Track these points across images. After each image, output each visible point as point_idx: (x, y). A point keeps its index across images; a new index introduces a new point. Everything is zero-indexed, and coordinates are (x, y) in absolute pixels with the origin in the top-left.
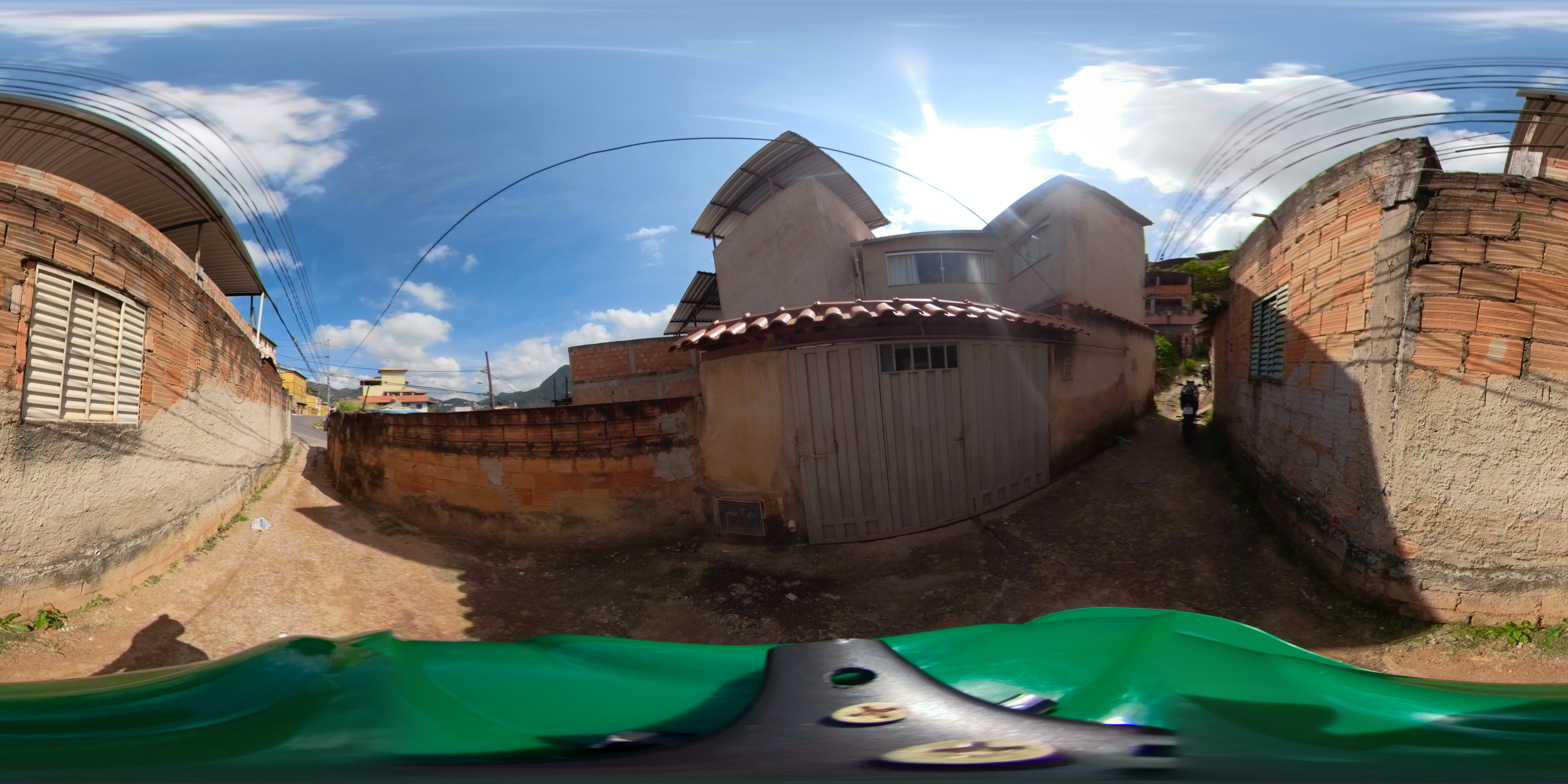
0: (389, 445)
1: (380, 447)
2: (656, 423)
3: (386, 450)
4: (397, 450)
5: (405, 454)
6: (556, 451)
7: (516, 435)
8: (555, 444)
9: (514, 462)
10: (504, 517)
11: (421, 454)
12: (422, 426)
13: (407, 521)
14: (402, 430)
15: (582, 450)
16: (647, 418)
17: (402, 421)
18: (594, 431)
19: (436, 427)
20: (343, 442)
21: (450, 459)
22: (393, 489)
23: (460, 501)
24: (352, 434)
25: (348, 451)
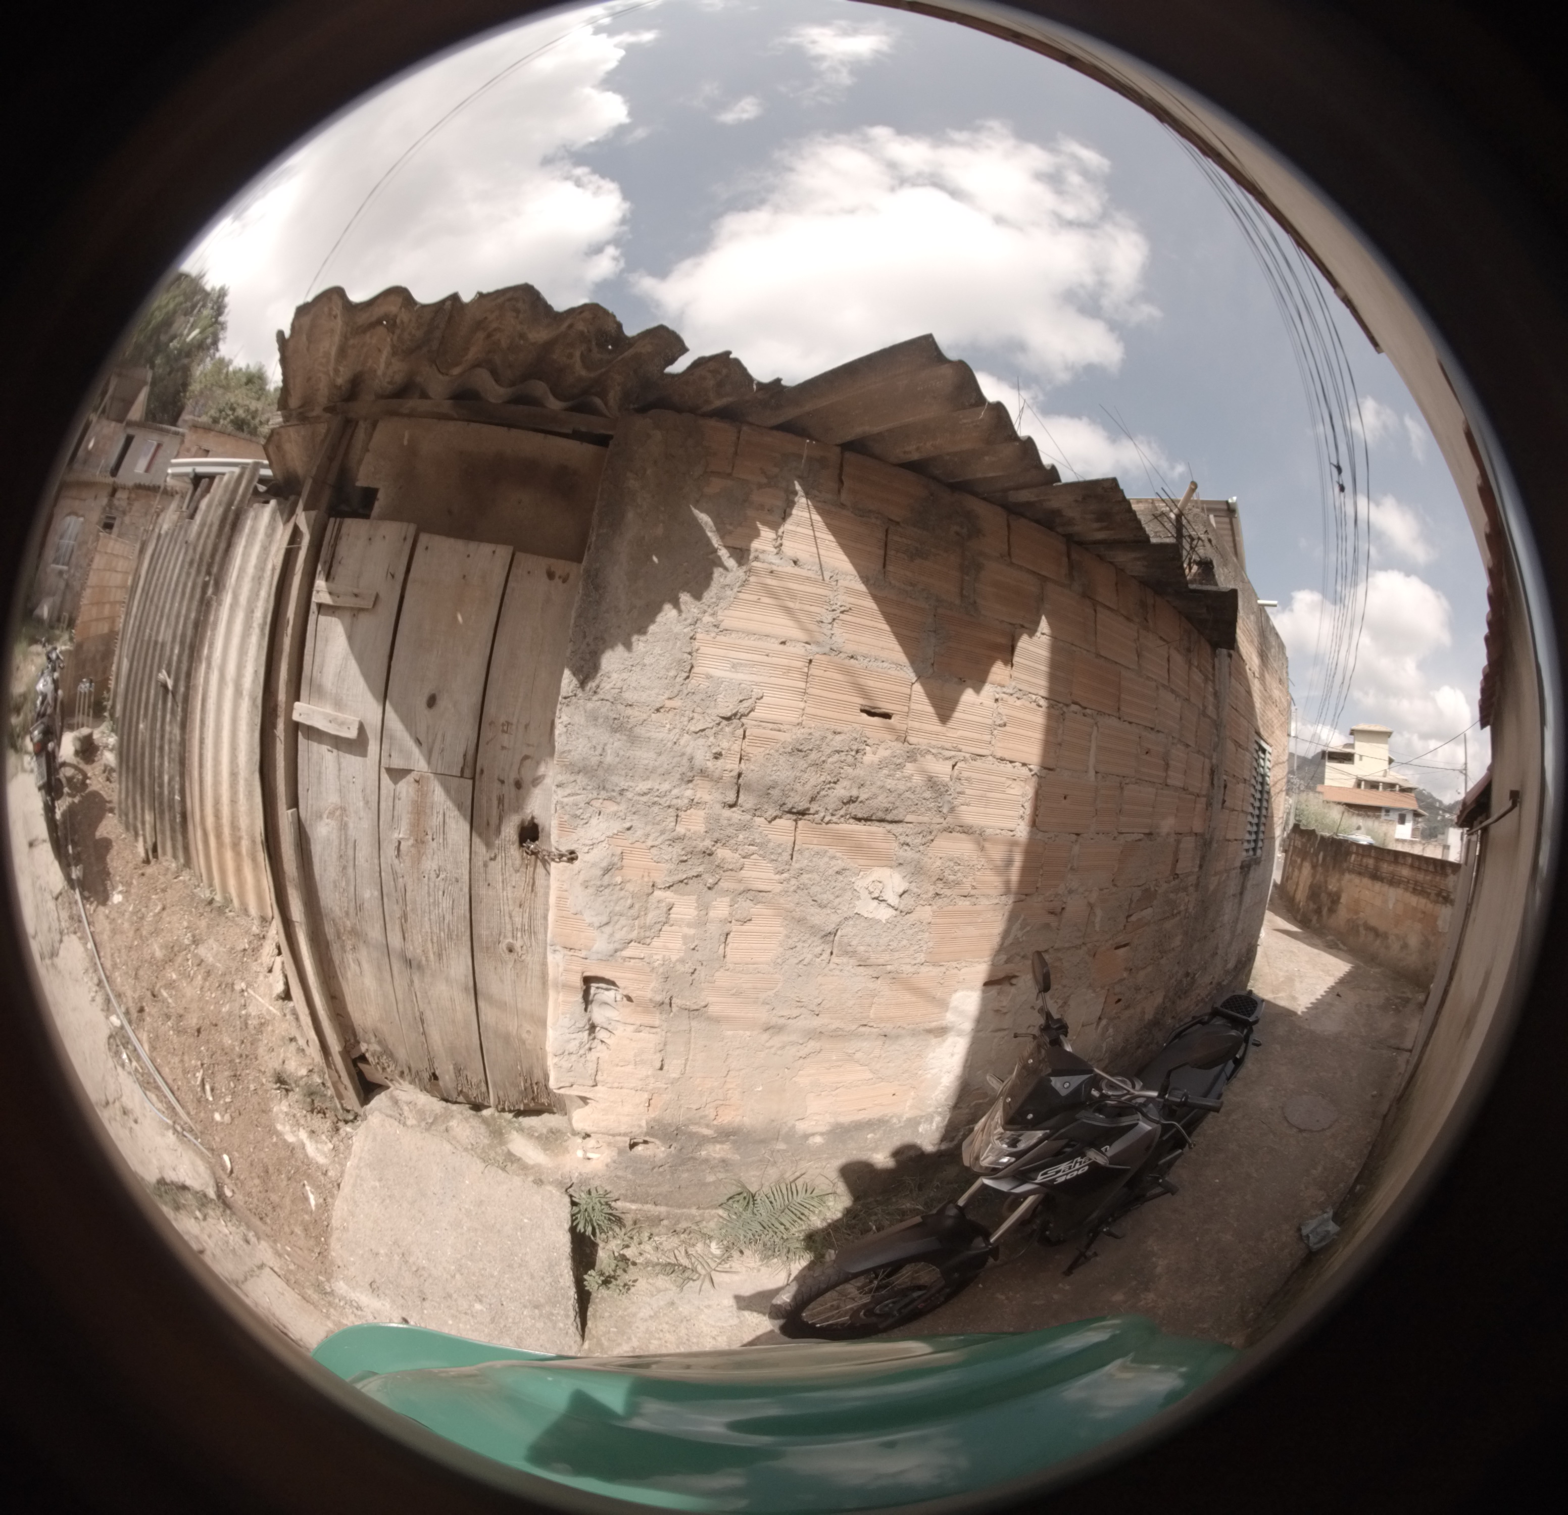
0: (1349, 872)
1: (1343, 874)
3: (1347, 876)
4: (1353, 876)
5: (1357, 880)
7: (1405, 872)
9: (1400, 892)
11: (1364, 880)
12: (1370, 856)
13: (1343, 943)
14: (1358, 859)
17: (1361, 851)
19: (1377, 859)
20: (1314, 867)
21: (1378, 886)
22: (1343, 913)
23: (1373, 922)
24: (1324, 859)
25: (1318, 877)
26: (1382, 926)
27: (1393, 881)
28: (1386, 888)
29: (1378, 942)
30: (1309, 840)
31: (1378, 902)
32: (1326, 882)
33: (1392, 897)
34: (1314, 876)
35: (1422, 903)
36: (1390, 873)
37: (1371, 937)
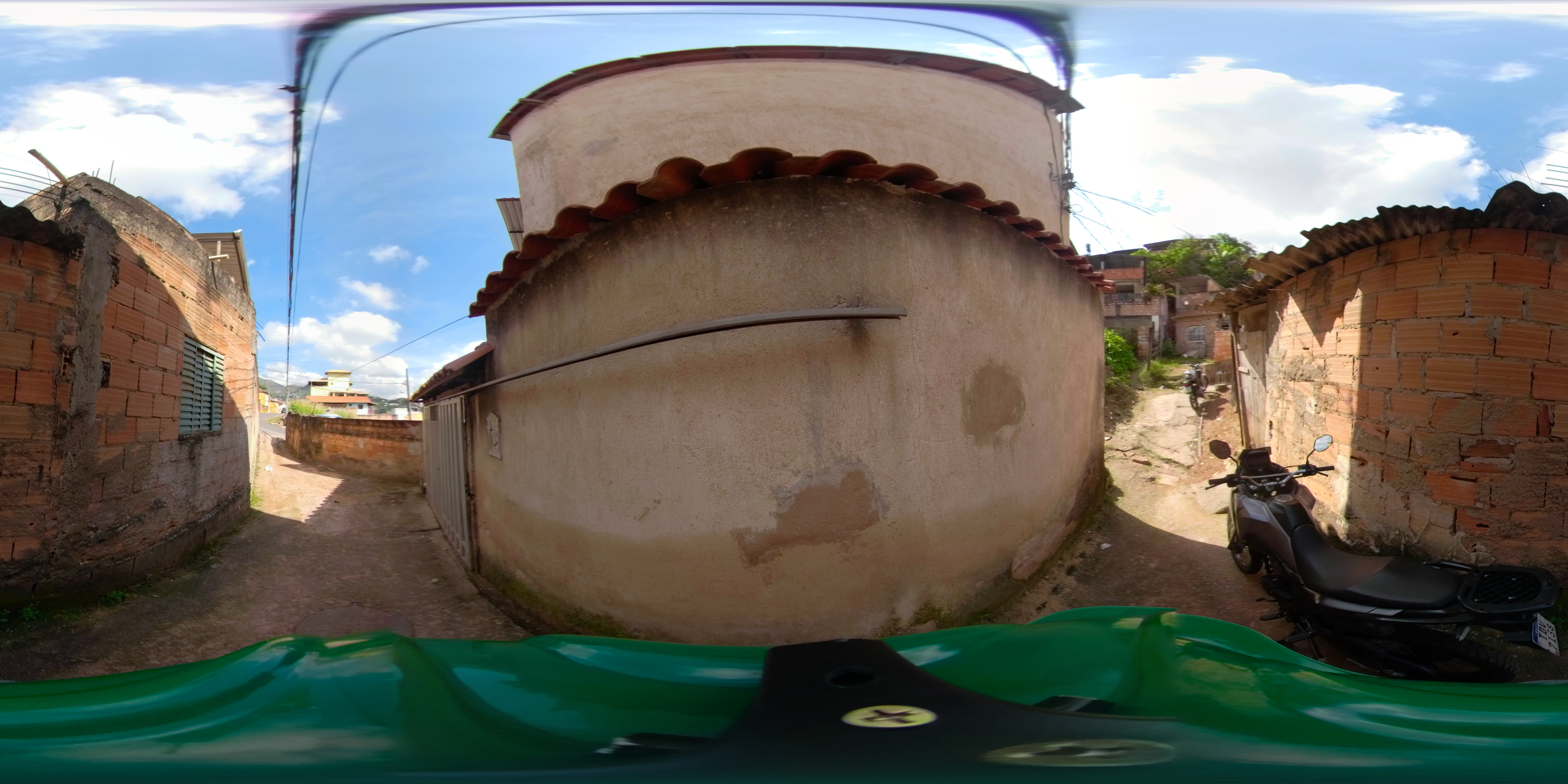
0: (325, 432)
1: (321, 433)
2: (409, 430)
3: (324, 435)
4: (328, 434)
5: (331, 436)
6: (379, 437)
7: (368, 429)
8: (379, 434)
9: (367, 439)
10: (363, 462)
11: (337, 436)
12: (338, 424)
13: (331, 467)
14: (331, 425)
15: (386, 437)
16: (406, 427)
17: (331, 422)
18: (390, 430)
19: (343, 425)
20: (301, 432)
21: (348, 438)
22: (326, 453)
23: (351, 455)
24: (306, 427)
25: (304, 436)
26: (358, 457)
27: (358, 435)
28: (354, 439)
29: (358, 466)
30: (296, 418)
31: (350, 445)
32: (310, 438)
33: (361, 442)
34: (302, 436)
35: (389, 443)
36: (356, 431)
37: (352, 463)
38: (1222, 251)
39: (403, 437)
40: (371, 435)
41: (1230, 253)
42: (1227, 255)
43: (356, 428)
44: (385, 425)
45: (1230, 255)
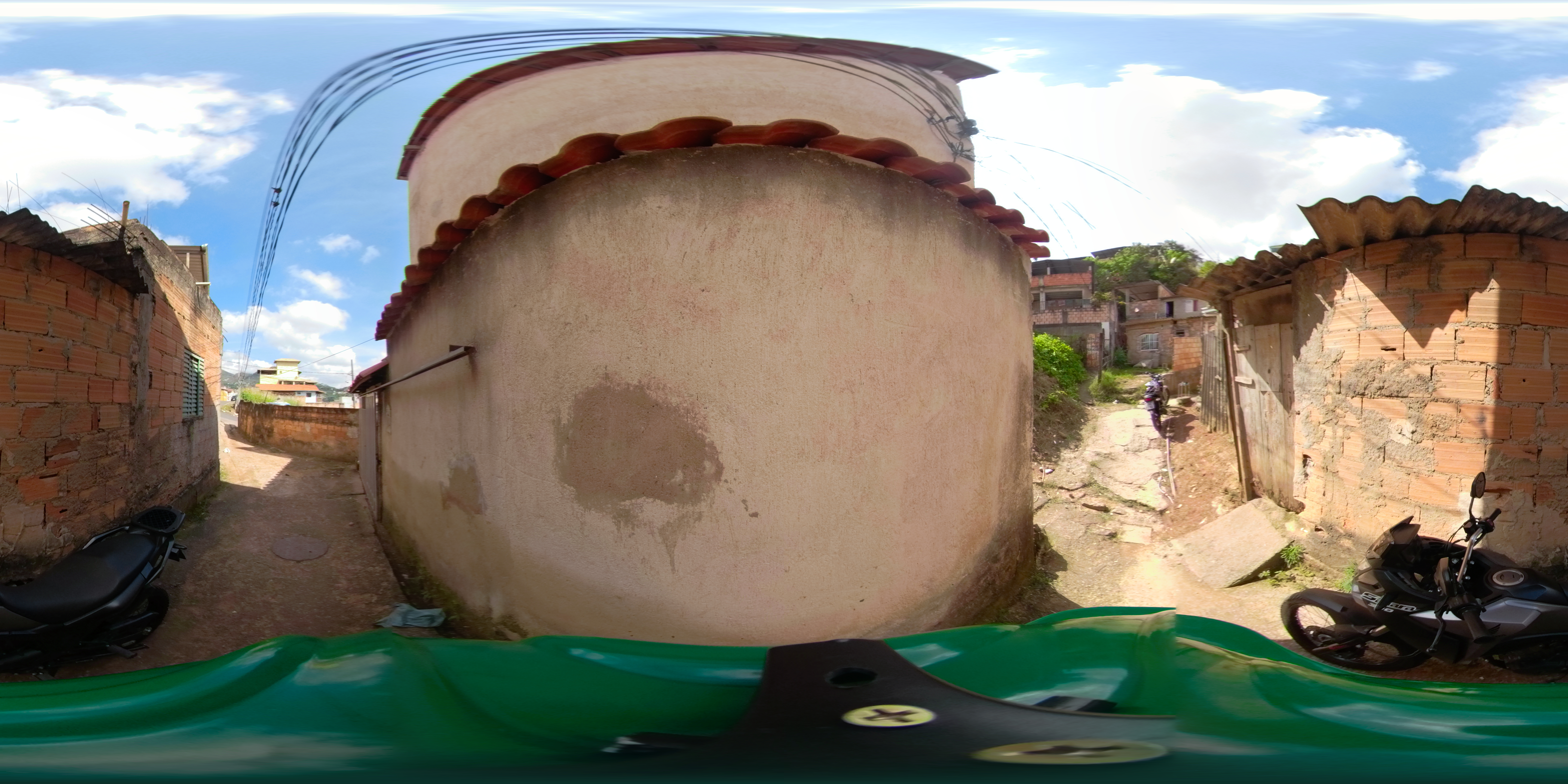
0: (276, 418)
1: (272, 419)
2: (348, 416)
3: (275, 420)
4: (279, 420)
5: (282, 422)
6: (323, 423)
7: (315, 415)
8: (323, 419)
9: (312, 424)
10: (309, 444)
11: (287, 421)
12: (288, 410)
13: (281, 449)
14: (281, 412)
15: (329, 422)
16: (346, 414)
17: (281, 409)
18: (332, 416)
19: (293, 411)
20: (254, 418)
21: (296, 423)
22: (277, 437)
23: (299, 438)
24: (259, 414)
25: (257, 422)
26: (306, 440)
27: (305, 420)
28: (302, 423)
29: (305, 447)
30: (249, 406)
31: (299, 429)
32: (262, 424)
33: (308, 427)
34: (255, 422)
35: (331, 427)
36: (304, 416)
37: (300, 445)
38: (1171, 258)
39: (343, 422)
40: (317, 421)
41: (1178, 260)
42: (1175, 261)
43: (304, 414)
44: (328, 412)
45: (1179, 262)
